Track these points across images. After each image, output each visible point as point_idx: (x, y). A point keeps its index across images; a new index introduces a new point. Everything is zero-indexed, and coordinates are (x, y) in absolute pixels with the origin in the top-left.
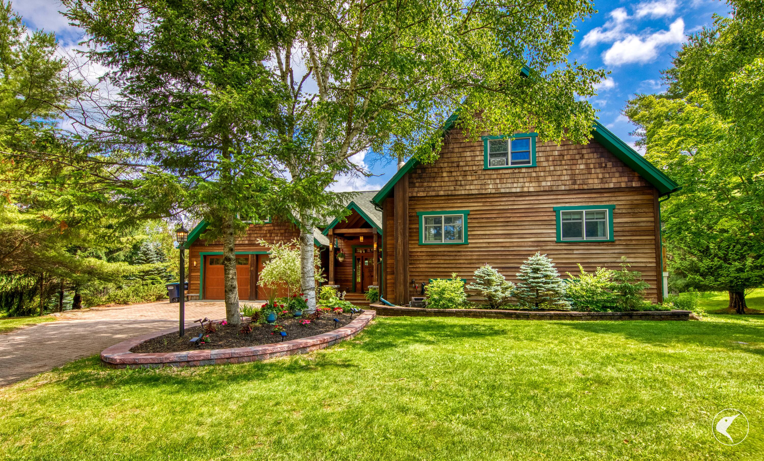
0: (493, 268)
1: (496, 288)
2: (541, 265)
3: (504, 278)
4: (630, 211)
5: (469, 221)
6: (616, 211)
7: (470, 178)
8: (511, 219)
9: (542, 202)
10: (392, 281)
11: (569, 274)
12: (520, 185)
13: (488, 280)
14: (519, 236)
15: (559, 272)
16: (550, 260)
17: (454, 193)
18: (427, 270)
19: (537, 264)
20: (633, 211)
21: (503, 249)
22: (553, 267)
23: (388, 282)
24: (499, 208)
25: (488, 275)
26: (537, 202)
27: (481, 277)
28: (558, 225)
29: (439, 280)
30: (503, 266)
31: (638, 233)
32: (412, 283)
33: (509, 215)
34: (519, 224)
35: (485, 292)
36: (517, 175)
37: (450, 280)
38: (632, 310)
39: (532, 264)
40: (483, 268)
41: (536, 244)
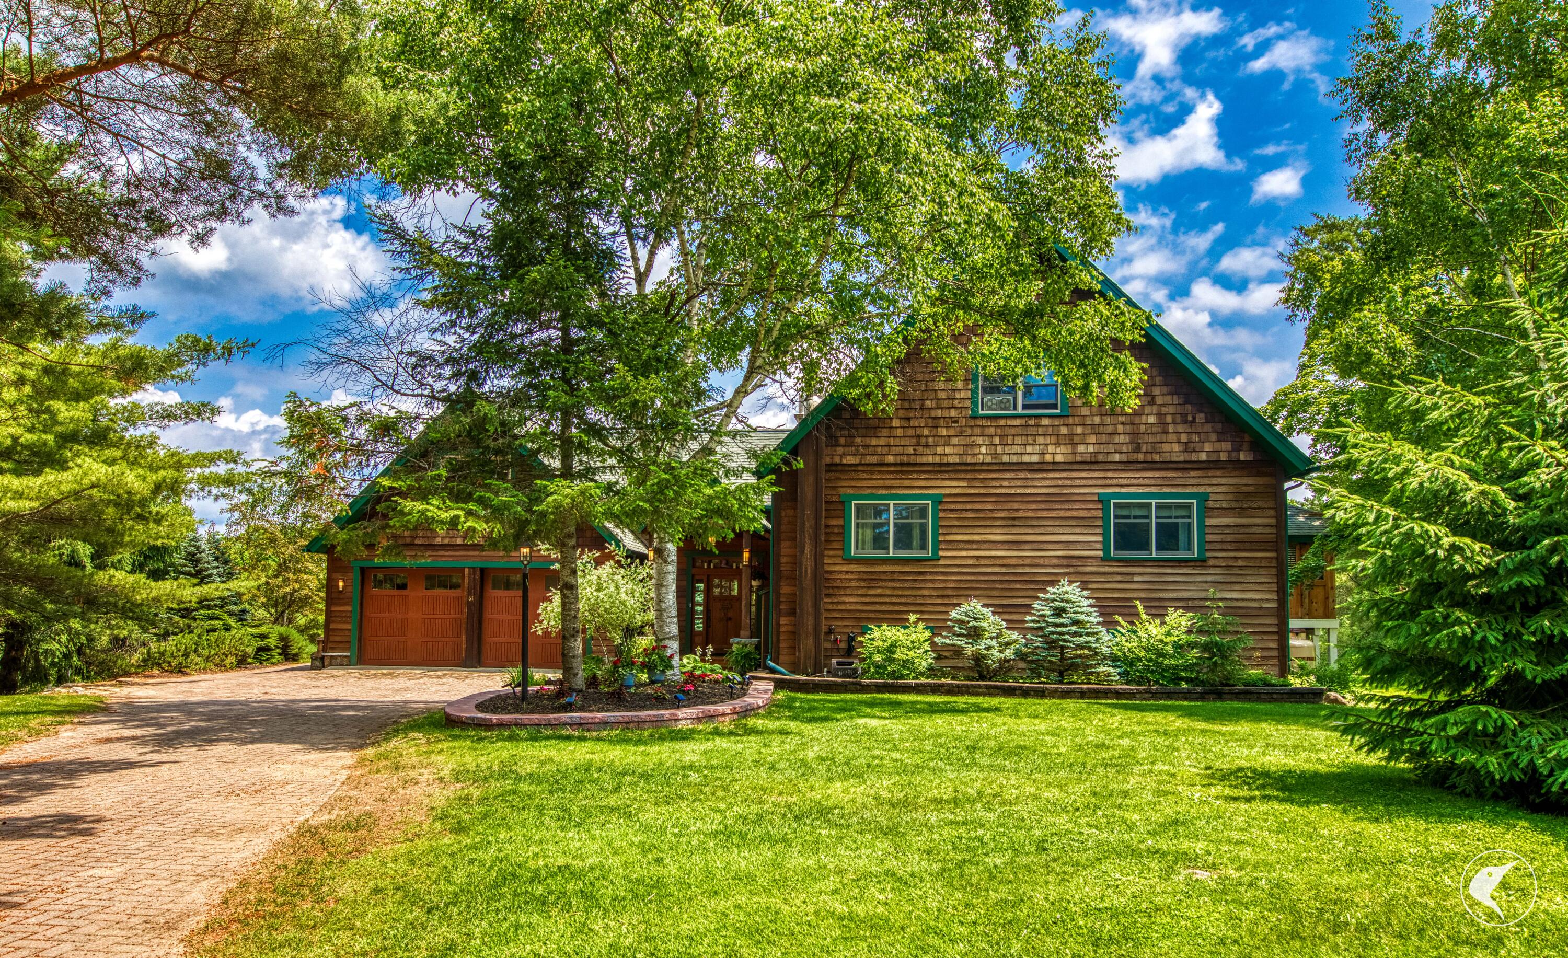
0: (984, 606)
1: (989, 642)
2: (1068, 601)
3: (1004, 624)
4: (1234, 505)
5: (941, 515)
6: (1211, 504)
7: (944, 432)
8: (1021, 514)
9: (1078, 482)
10: (790, 628)
11: (1120, 619)
12: (1038, 449)
13: (976, 628)
14: (1035, 546)
15: (1101, 615)
16: (1085, 593)
17: (913, 459)
18: (859, 607)
19: (1062, 601)
20: (1239, 505)
21: (1004, 570)
22: (1091, 606)
23: (782, 629)
24: (998, 491)
25: (976, 619)
26: (1069, 482)
27: (962, 622)
28: (1105, 527)
29: (885, 627)
30: (1004, 602)
31: (1248, 546)
32: (830, 632)
33: (1016, 506)
34: (1035, 523)
35: (969, 650)
36: (1033, 431)
37: (905, 627)
38: (1222, 684)
39: (1053, 600)
40: (965, 607)
41: (1065, 562)
